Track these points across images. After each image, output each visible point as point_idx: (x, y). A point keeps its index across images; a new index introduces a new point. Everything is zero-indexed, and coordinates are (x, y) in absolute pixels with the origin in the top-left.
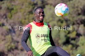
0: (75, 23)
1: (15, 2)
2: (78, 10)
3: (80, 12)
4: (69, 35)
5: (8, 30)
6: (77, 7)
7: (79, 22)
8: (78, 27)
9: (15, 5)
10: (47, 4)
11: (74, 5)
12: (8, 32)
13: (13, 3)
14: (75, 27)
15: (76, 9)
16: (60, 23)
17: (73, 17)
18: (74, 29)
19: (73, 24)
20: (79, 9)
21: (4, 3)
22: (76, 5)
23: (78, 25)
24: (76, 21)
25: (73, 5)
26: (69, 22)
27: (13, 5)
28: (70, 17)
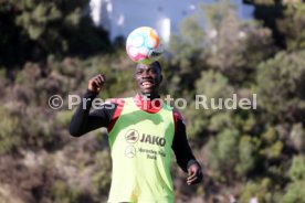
0: (280, 117)
1: (119, 62)
2: (287, 85)
3: (293, 88)
4: (262, 152)
5: (101, 138)
6: (286, 76)
7: (289, 115)
8: (289, 130)
9: (120, 71)
10: (206, 68)
11: (278, 70)
12: (100, 142)
13: (114, 66)
14: (281, 129)
15: (283, 81)
16: (238, 120)
17: (275, 103)
18: (277, 133)
19: (275, 122)
20: (291, 81)
21: (90, 65)
22: (283, 71)
23: (287, 125)
24: (283, 113)
25: (274, 71)
26: (263, 117)
27: (114, 71)
28: (265, 102)
